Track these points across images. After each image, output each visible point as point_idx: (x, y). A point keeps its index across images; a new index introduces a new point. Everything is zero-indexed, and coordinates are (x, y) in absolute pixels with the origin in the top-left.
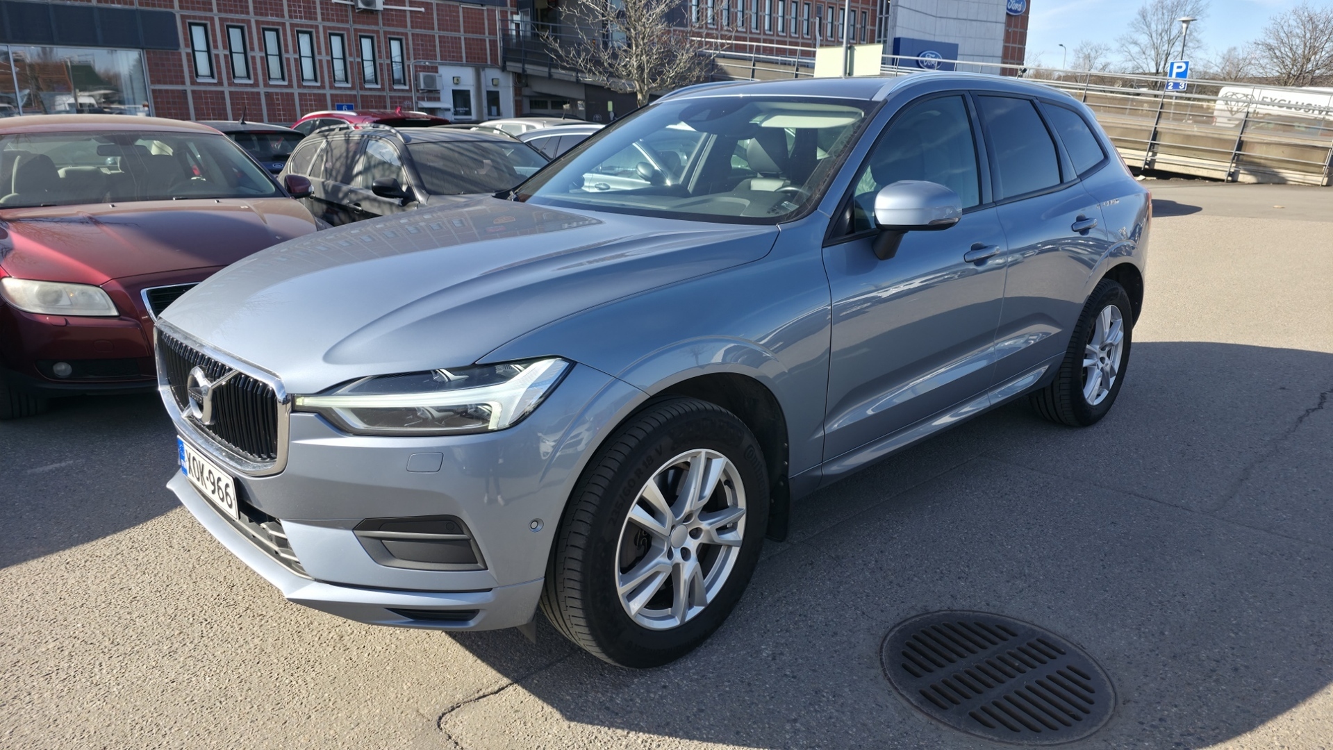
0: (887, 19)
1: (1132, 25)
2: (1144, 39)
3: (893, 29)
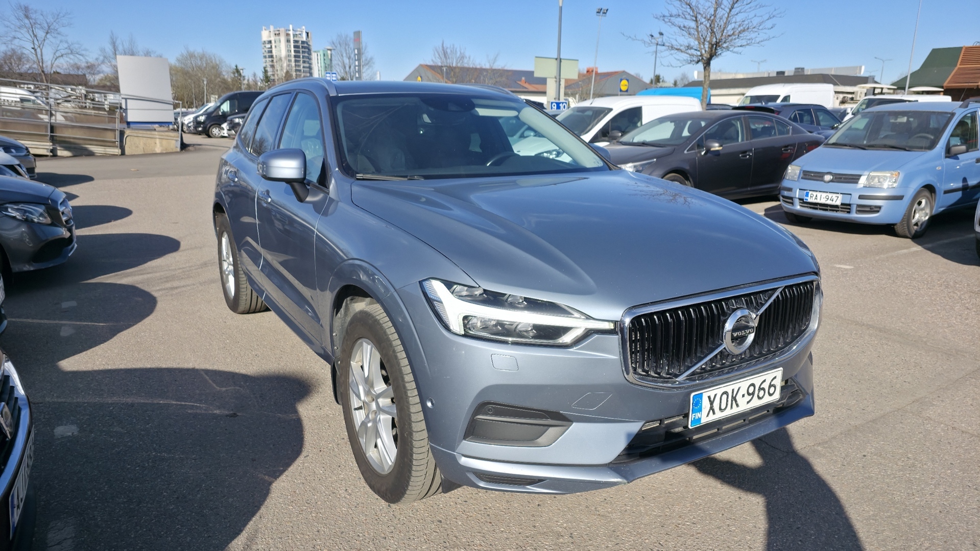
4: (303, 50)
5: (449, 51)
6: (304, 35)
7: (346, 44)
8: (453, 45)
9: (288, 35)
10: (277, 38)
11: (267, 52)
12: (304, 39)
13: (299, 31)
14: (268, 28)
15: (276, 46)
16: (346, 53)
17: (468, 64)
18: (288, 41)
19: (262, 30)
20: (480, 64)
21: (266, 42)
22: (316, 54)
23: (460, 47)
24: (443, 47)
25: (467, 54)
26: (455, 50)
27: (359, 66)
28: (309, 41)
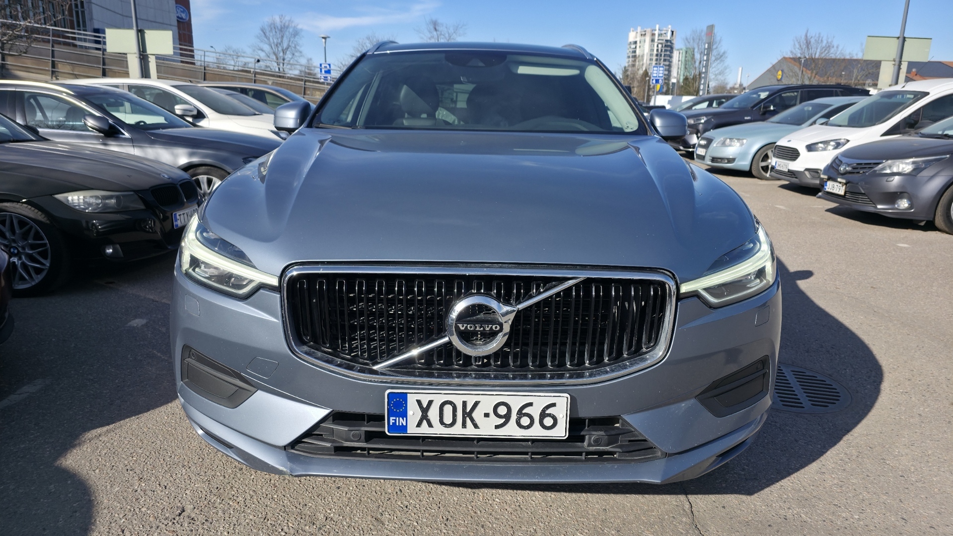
0: (83, 12)
1: (258, 37)
2: (266, 48)
3: (90, 21)
4: (666, 48)
5: (813, 41)
6: (669, 34)
7: (699, 40)
8: (820, 34)
9: (653, 35)
10: (643, 38)
11: (631, 52)
12: (669, 38)
13: (665, 30)
14: (636, 29)
15: (640, 47)
16: (698, 49)
17: (835, 55)
18: (653, 41)
19: (630, 31)
20: (850, 54)
21: (632, 43)
22: (678, 52)
23: (827, 36)
24: (806, 36)
25: (835, 43)
26: (820, 39)
27: (707, 60)
28: (673, 40)
